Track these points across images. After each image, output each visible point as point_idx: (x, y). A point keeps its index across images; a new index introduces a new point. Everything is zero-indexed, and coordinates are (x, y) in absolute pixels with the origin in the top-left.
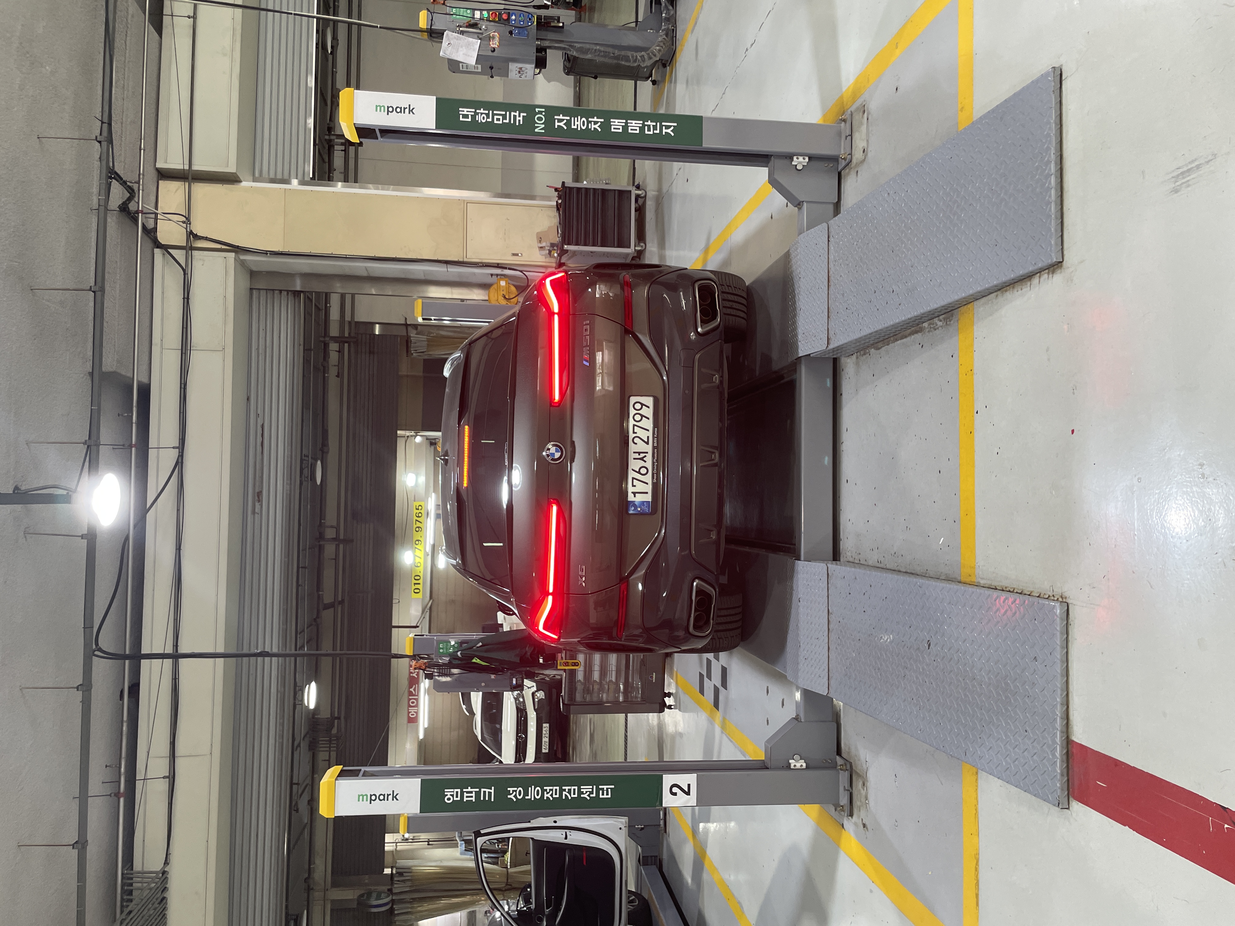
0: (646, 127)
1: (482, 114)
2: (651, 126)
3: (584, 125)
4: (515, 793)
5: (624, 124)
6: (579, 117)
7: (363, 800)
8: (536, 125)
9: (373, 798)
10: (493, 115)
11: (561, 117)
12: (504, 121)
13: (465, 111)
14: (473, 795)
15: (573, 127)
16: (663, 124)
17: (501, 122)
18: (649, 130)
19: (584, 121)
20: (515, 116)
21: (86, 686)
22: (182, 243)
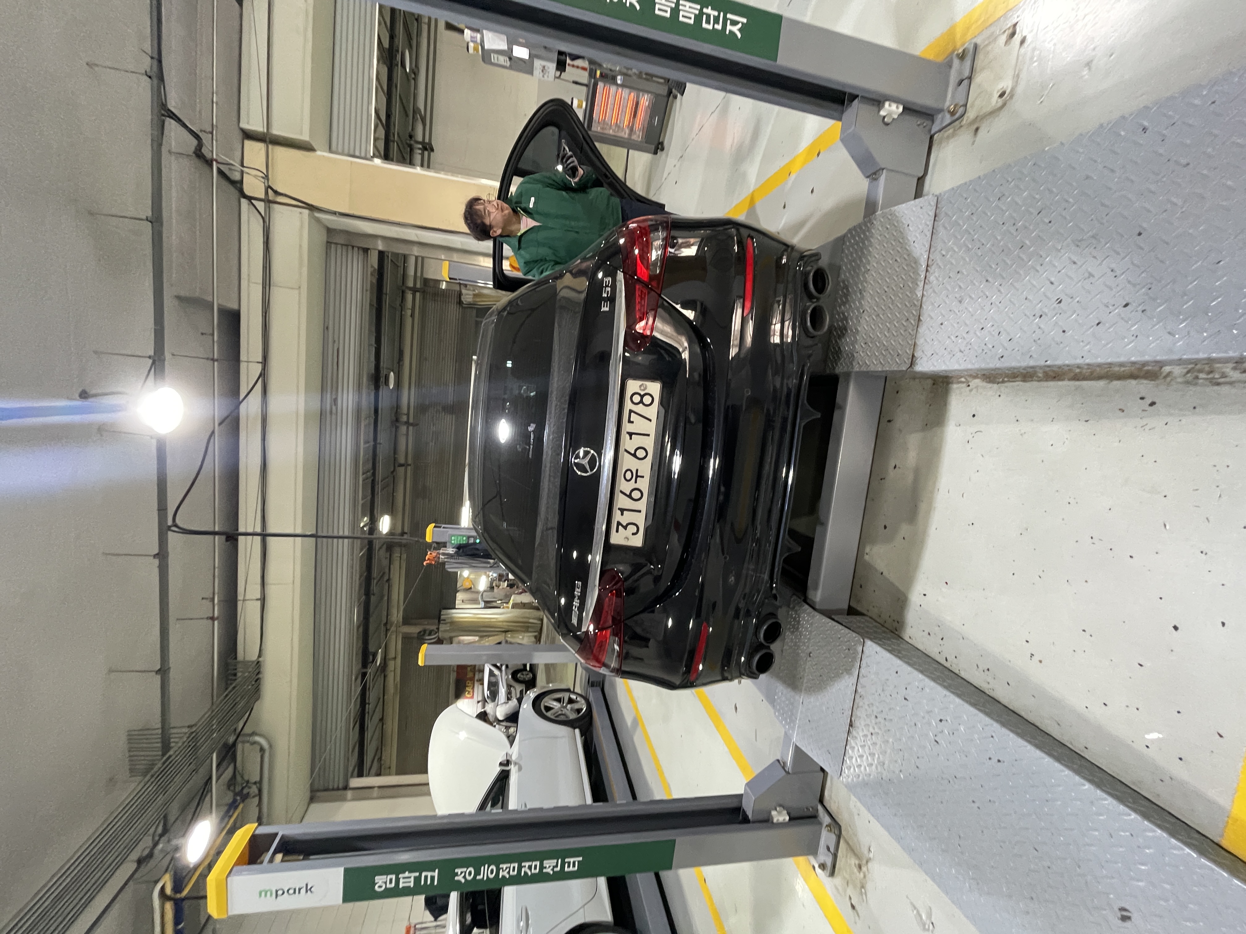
0: (704, 17)
2: (712, 17)
4: (463, 874)
7: (266, 895)
9: (280, 892)
14: (412, 879)
16: (729, 16)
18: (708, 22)
21: (162, 555)
22: (262, 196)
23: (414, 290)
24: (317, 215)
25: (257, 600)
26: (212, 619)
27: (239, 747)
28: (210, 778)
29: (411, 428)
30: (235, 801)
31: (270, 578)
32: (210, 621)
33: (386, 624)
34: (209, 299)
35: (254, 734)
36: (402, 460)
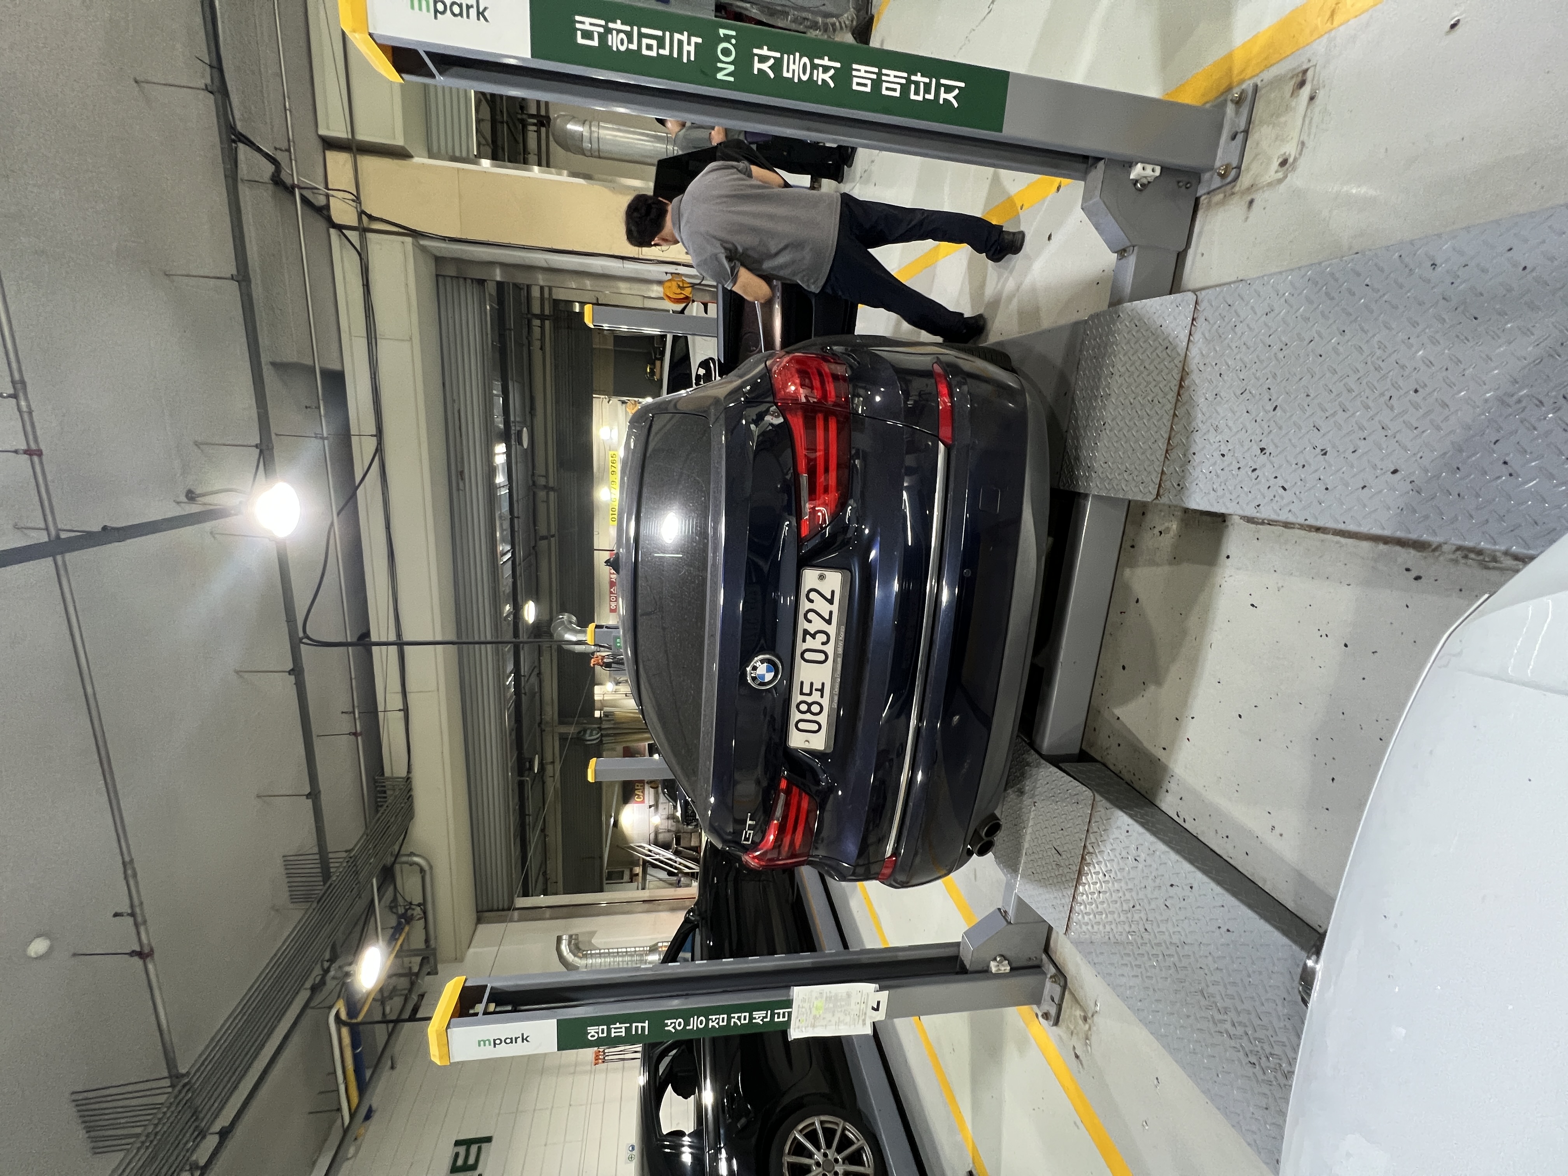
0: (913, 86)
1: (619, 31)
2: (922, 85)
3: (804, 73)
5: (874, 77)
6: (797, 54)
8: (719, 65)
10: (641, 36)
11: (765, 51)
12: (661, 52)
13: (585, 22)
15: (785, 74)
16: (943, 81)
17: (653, 53)
18: (917, 93)
19: (805, 65)
20: (680, 42)
21: (297, 671)
22: (355, 223)
23: (542, 317)
24: (423, 242)
25: (400, 710)
26: (355, 734)
27: (397, 867)
28: (372, 901)
29: (552, 494)
30: (399, 923)
31: (410, 686)
32: (353, 737)
33: (540, 724)
34: (309, 362)
35: (412, 854)
36: (543, 531)
